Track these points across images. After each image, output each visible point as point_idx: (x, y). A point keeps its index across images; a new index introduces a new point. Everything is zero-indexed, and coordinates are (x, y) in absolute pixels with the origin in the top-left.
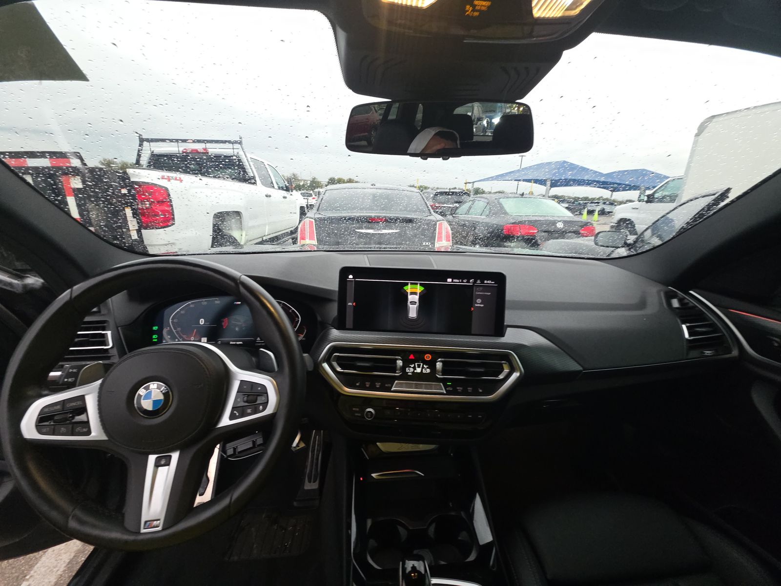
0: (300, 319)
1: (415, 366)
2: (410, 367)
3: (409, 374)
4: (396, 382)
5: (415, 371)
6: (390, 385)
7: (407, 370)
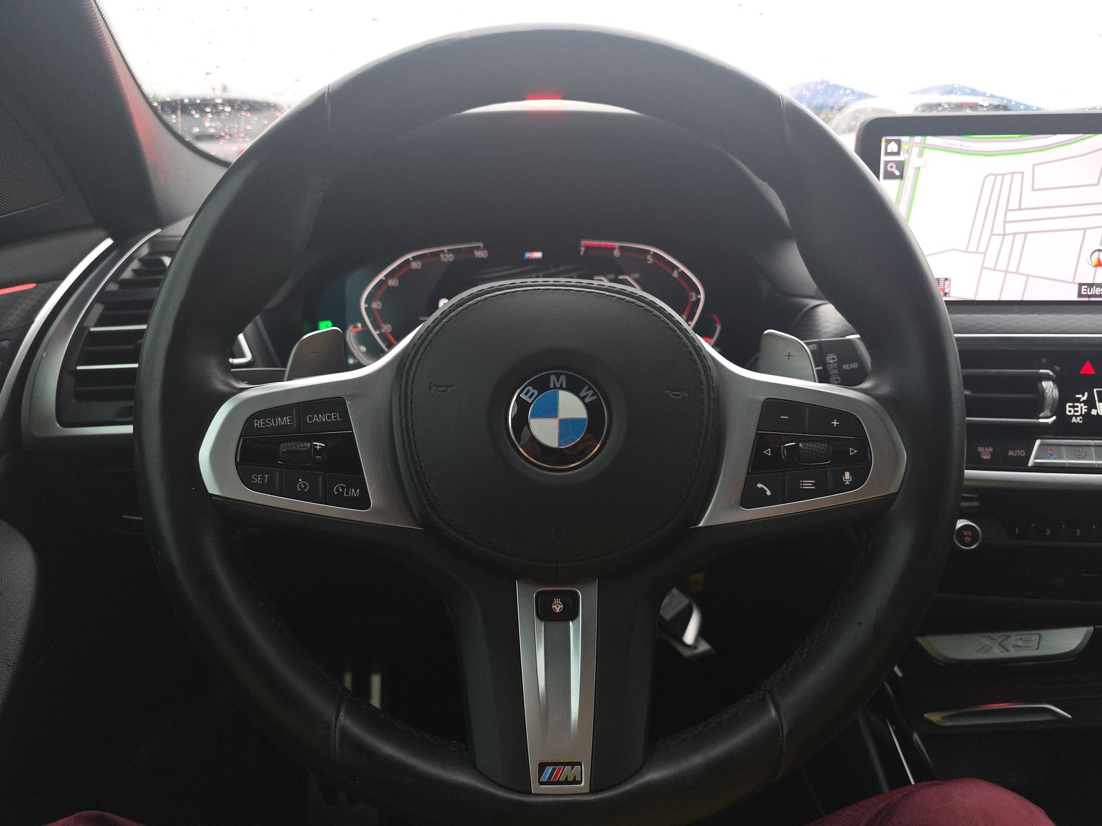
0: (702, 296)
1: (1091, 396)
2: (1078, 400)
3: (1074, 420)
4: (1038, 442)
5: (1094, 412)
6: (1022, 453)
7: (1068, 409)
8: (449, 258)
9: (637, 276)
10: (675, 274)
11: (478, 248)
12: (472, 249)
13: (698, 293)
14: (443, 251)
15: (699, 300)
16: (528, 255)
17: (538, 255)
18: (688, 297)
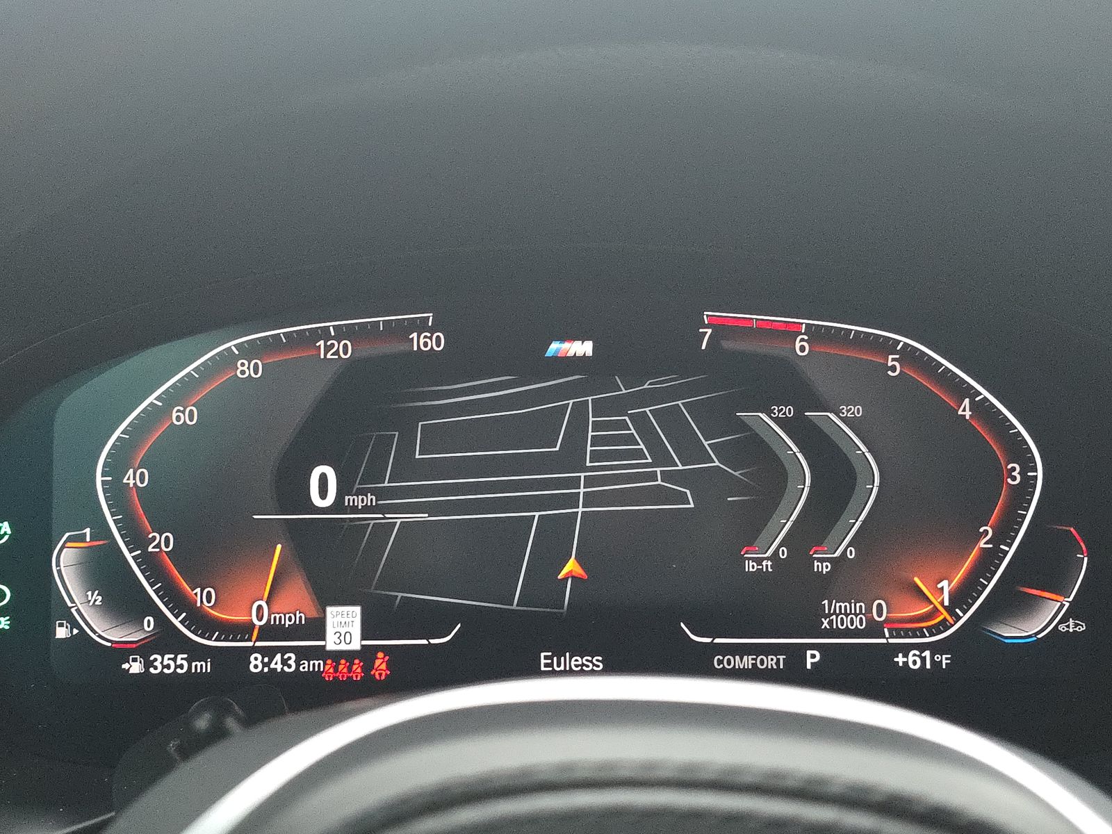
8: (343, 350)
9: (856, 411)
10: (965, 410)
11: (421, 326)
12: (402, 331)
13: (1028, 464)
14: (325, 334)
15: (1028, 483)
16: (555, 348)
17: (583, 348)
18: (1000, 475)
